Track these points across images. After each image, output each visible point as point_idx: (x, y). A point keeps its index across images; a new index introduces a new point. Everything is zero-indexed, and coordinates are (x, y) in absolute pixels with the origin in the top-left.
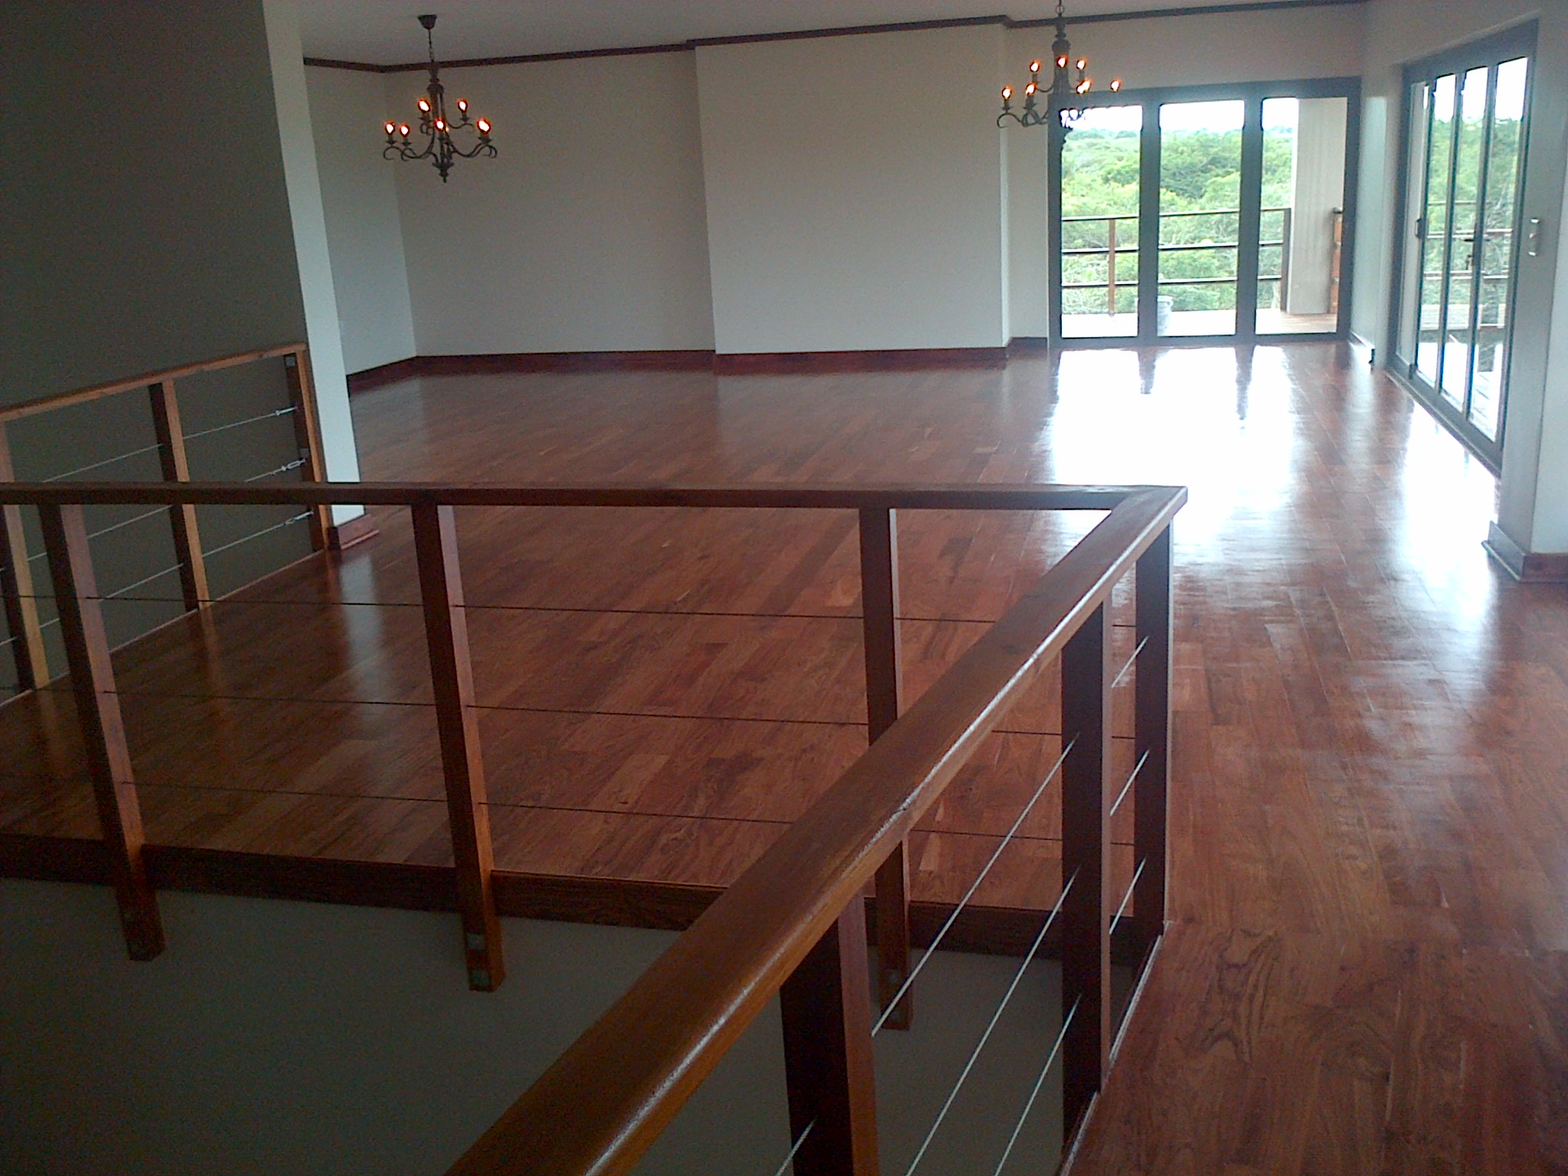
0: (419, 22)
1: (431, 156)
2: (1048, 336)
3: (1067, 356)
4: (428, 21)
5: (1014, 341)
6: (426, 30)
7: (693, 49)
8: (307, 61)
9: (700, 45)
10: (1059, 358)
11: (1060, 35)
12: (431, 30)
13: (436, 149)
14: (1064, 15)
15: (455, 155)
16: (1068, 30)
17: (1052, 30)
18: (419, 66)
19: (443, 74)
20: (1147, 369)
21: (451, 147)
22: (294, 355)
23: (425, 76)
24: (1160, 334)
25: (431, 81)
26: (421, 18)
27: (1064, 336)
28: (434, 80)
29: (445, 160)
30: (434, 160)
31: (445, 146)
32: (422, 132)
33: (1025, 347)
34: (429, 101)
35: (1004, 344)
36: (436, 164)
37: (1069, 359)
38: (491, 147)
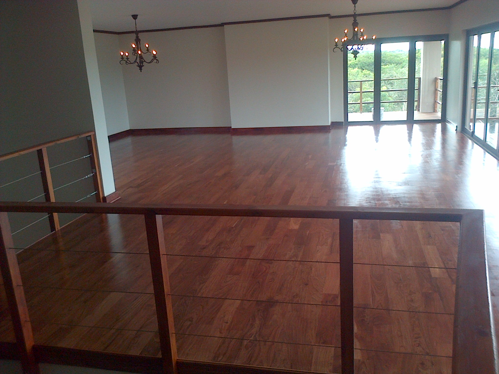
0: (132, 17)
1: (136, 63)
2: (343, 121)
3: (350, 128)
4: (135, 17)
5: (332, 123)
6: (134, 20)
7: (224, 26)
8: (94, 31)
9: (225, 25)
10: (347, 129)
11: (355, 20)
12: (136, 20)
13: (138, 60)
14: (356, 13)
15: (144, 63)
16: (358, 18)
17: (352, 19)
18: (132, 32)
19: (140, 35)
20: (377, 132)
21: (143, 60)
22: (90, 136)
23: (134, 35)
24: (381, 120)
25: (136, 37)
26: (132, 16)
27: (349, 121)
28: (137, 37)
29: (141, 64)
30: (137, 64)
31: (141, 60)
32: (133, 55)
33: (336, 125)
34: (136, 45)
35: (329, 124)
36: (138, 66)
37: (350, 129)
38: (157, 60)
